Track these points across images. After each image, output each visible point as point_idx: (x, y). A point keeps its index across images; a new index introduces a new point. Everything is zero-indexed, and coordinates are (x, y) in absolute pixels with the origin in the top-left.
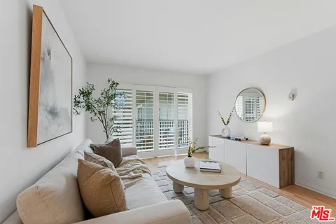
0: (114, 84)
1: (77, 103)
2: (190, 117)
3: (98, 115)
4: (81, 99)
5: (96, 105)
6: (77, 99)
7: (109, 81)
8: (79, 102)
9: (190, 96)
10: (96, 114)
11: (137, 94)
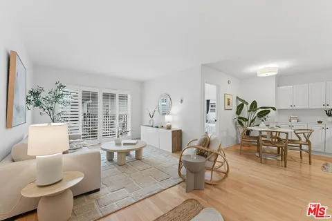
0: (61, 87)
1: (28, 101)
2: (129, 113)
3: (46, 110)
4: (32, 98)
5: (43, 102)
6: (29, 98)
7: (57, 83)
8: (30, 101)
9: (129, 97)
10: (44, 109)
11: (83, 94)
